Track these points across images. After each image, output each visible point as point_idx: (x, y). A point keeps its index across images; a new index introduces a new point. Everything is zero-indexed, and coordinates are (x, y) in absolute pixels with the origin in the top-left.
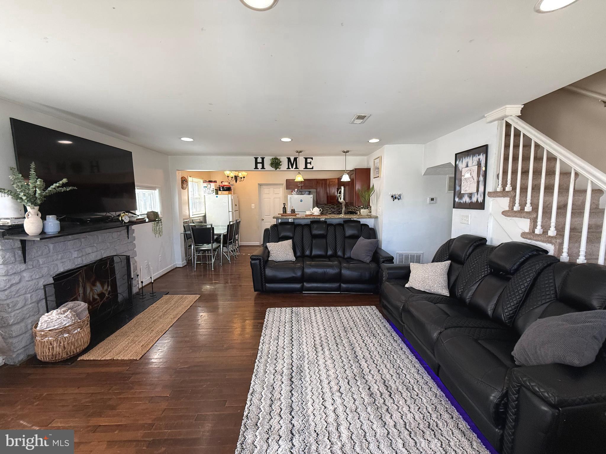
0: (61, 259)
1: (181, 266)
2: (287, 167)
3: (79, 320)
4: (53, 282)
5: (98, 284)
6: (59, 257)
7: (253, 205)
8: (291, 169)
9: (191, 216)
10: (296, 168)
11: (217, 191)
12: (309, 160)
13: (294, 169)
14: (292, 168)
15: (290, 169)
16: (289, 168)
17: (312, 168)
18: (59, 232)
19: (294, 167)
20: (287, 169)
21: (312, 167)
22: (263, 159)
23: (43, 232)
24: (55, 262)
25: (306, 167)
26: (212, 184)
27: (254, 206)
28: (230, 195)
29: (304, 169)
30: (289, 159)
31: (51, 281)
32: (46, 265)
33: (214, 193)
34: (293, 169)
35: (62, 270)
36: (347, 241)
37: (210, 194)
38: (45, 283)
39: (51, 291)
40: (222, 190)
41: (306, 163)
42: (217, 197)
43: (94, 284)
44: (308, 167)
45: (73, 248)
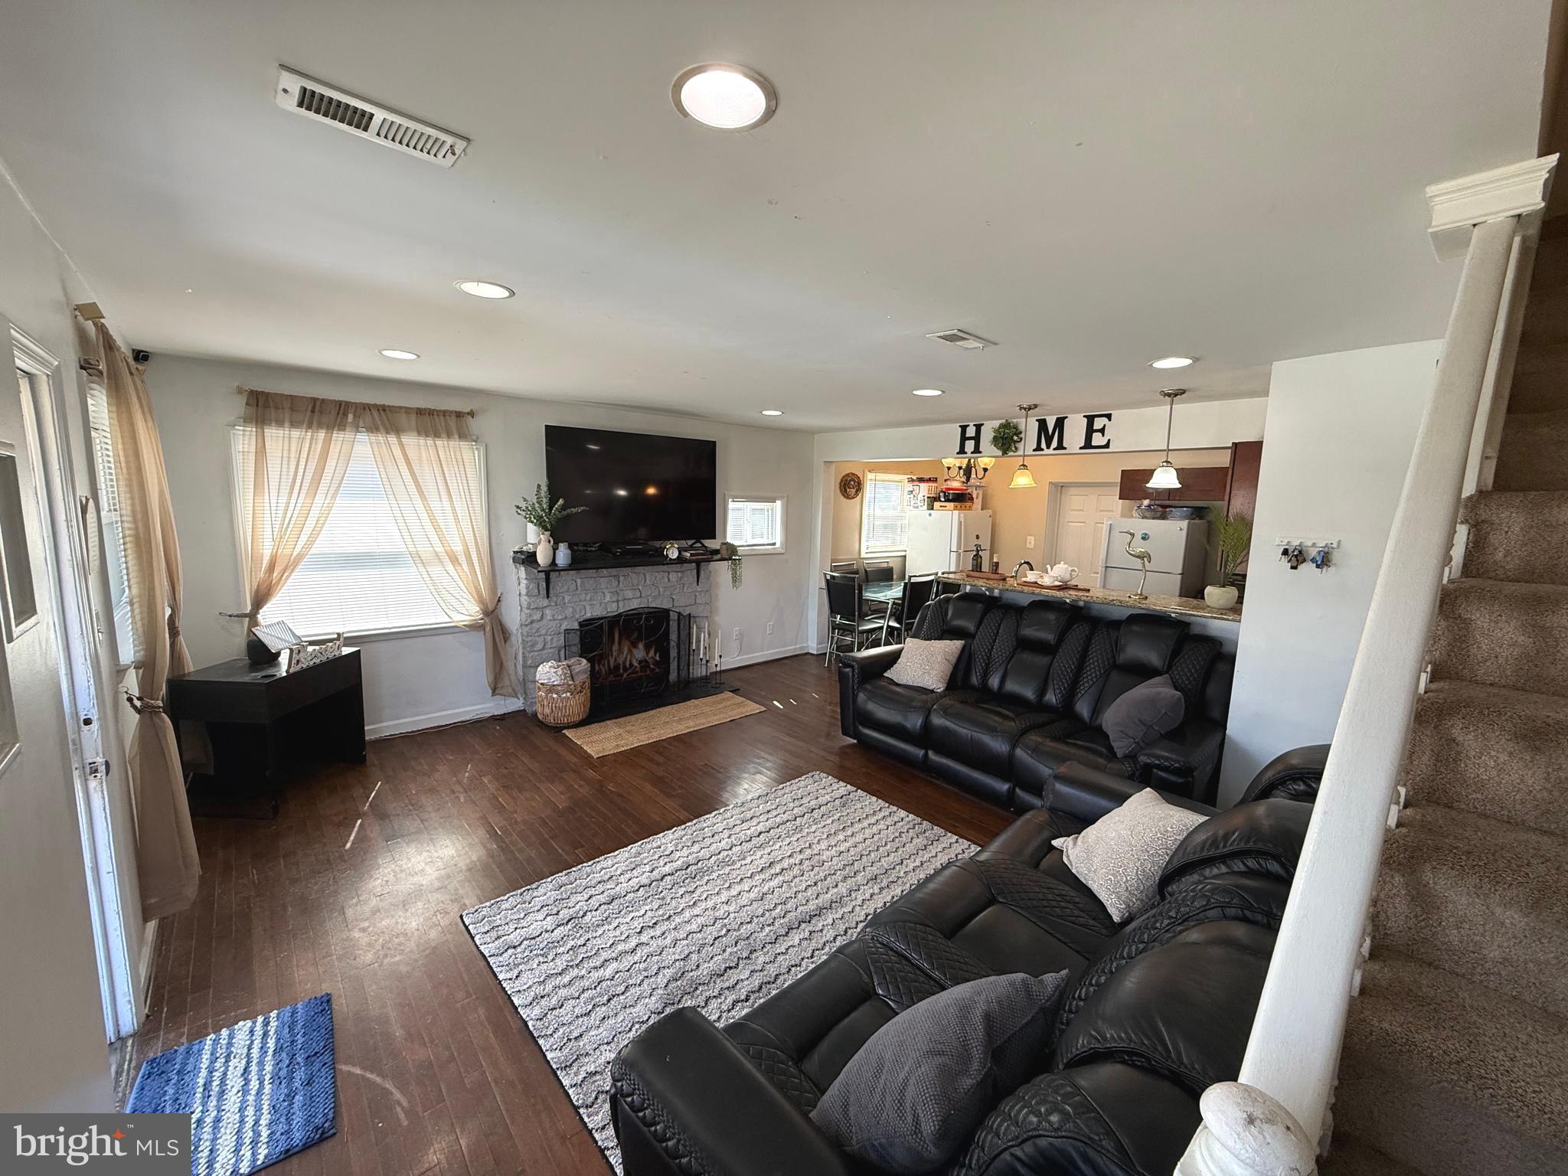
0: (591, 600)
1: (815, 653)
2: (1035, 447)
3: (570, 683)
4: (578, 627)
5: (641, 646)
6: (588, 598)
7: (1031, 540)
8: (1046, 451)
9: (863, 555)
10: (1060, 446)
11: (933, 500)
12: (1098, 423)
13: (1054, 449)
14: (1048, 447)
15: (1043, 450)
16: (1039, 448)
17: (1107, 446)
18: (570, 565)
19: (1054, 444)
20: (1034, 450)
21: (1104, 443)
22: (978, 427)
23: (553, 563)
24: (584, 603)
25: (1088, 444)
26: (924, 486)
27: (1033, 542)
28: (956, 513)
29: (1081, 448)
30: (1042, 424)
31: (576, 626)
32: (572, 605)
33: (925, 507)
34: (1051, 451)
35: (588, 615)
36: (1115, 676)
37: (917, 507)
38: (568, 627)
39: (576, 639)
40: (942, 499)
41: (1090, 431)
42: (930, 515)
43: (634, 645)
44: (1093, 444)
45: (607, 588)
